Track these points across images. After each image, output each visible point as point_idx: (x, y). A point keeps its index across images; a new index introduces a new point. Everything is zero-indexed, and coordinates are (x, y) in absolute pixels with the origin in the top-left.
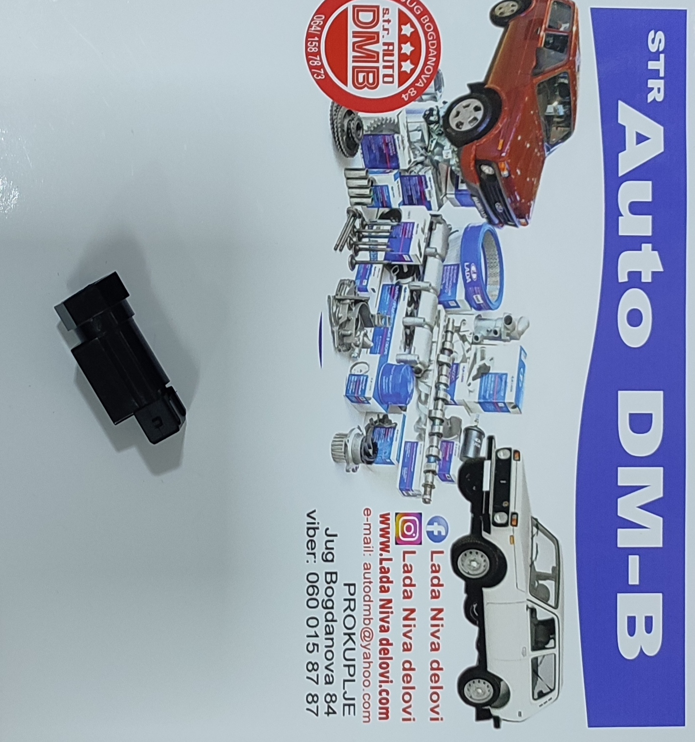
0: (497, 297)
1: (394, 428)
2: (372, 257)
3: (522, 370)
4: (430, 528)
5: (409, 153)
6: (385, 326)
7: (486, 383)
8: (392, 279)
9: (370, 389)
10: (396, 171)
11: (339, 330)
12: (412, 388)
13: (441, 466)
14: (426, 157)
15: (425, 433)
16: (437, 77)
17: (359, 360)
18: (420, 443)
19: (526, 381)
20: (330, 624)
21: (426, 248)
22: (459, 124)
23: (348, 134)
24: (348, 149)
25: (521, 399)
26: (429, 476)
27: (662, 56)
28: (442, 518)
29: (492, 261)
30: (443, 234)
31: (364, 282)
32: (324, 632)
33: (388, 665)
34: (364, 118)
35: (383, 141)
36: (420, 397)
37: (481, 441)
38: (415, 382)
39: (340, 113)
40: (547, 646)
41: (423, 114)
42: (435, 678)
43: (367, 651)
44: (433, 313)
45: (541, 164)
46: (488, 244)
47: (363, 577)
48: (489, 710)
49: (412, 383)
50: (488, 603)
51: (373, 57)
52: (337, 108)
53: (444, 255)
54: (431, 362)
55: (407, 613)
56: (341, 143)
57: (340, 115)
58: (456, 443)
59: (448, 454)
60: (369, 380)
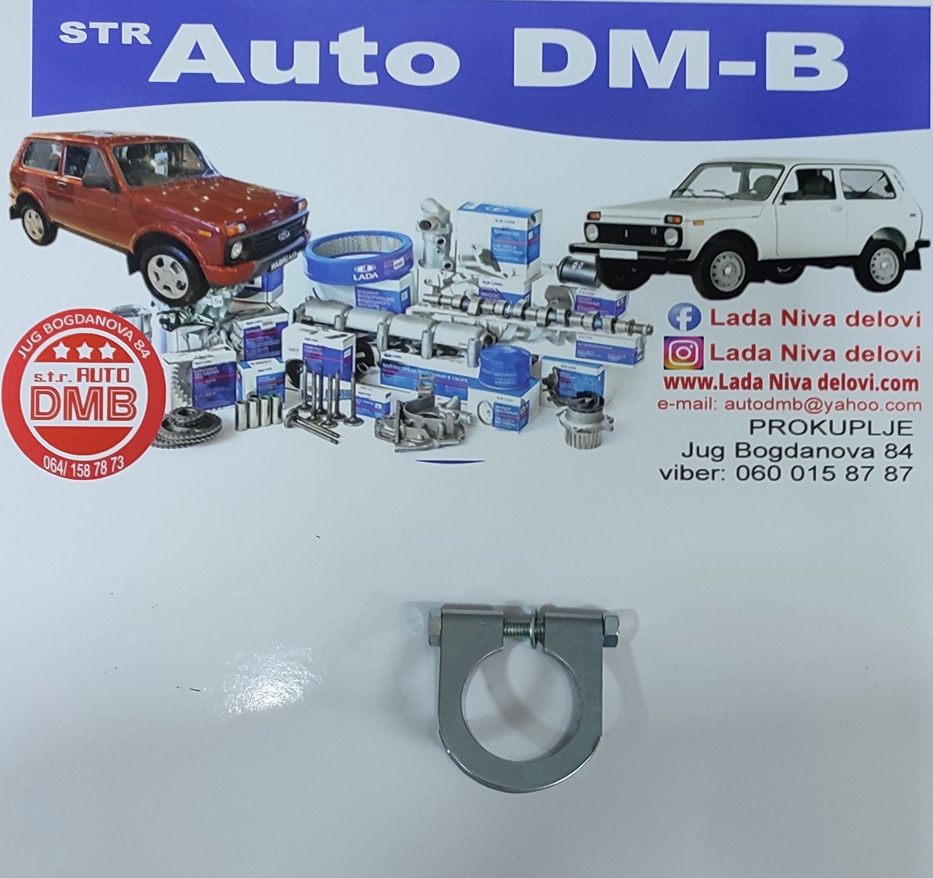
0: (396, 240)
1: (559, 370)
2: (347, 397)
3: (487, 209)
4: (683, 326)
5: (216, 349)
6: (433, 382)
7: (504, 254)
8: (374, 372)
9: (512, 400)
10: (239, 367)
11: (438, 438)
12: (510, 349)
13: (607, 312)
14: (221, 328)
15: (566, 332)
16: (120, 313)
17: (475, 413)
18: (578, 338)
20: (799, 452)
21: (335, 329)
22: (180, 286)
23: (192, 426)
24: (212, 426)
25: (523, 210)
26: (618, 329)
28: (670, 312)
29: (351, 246)
30: (317, 307)
31: (378, 406)
32: (810, 459)
33: (850, 380)
34: (172, 406)
35: (202, 382)
36: (520, 338)
37: (575, 261)
38: (502, 344)
39: (166, 436)
40: (831, 179)
41: (168, 332)
42: (868, 321)
43: (834, 406)
44: (416, 321)
45: (230, 182)
46: (330, 250)
47: (743, 410)
48: (908, 254)
49: (505, 348)
50: (777, 253)
51: (95, 394)
52: (160, 440)
53: (342, 307)
54: (478, 323)
55: (787, 356)
56: (204, 435)
57: (168, 436)
58: (578, 292)
59: (591, 303)
60: (499, 401)
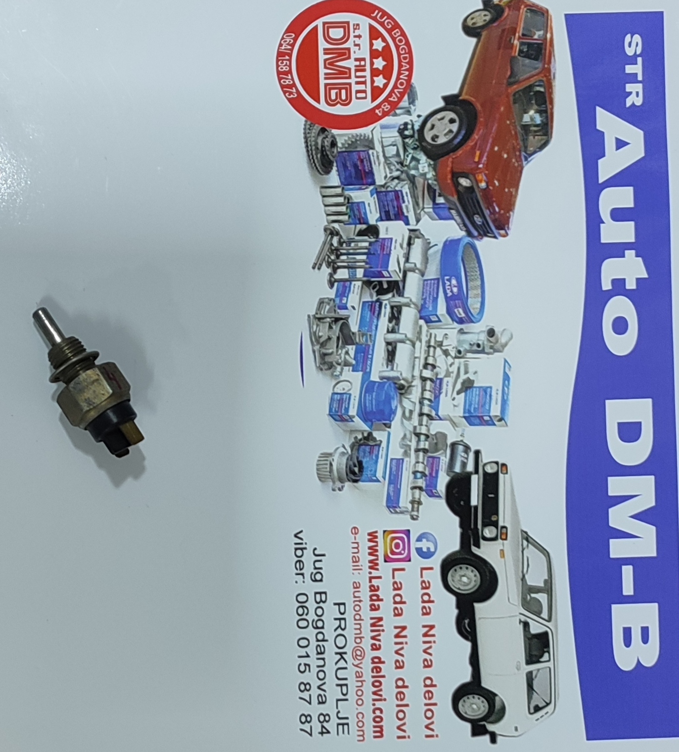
0: (478, 310)
1: (379, 445)
2: (351, 275)
3: (506, 382)
4: (419, 545)
5: (385, 168)
6: (366, 343)
7: (470, 397)
8: (371, 296)
9: (354, 408)
10: (372, 187)
11: (321, 349)
12: (396, 404)
13: (428, 482)
14: (402, 172)
15: (410, 450)
16: (411, 90)
17: (342, 378)
18: (406, 459)
19: (511, 394)
20: (321, 643)
21: (405, 263)
22: (435, 138)
23: (322, 151)
24: (323, 167)
25: (507, 411)
26: (415, 492)
27: (640, 60)
28: (430, 534)
29: (472, 274)
30: (422, 248)
31: (344, 300)
32: (316, 652)
33: (381, 683)
34: (338, 135)
35: (358, 158)
36: (404, 413)
37: (468, 455)
38: (398, 398)
39: (314, 131)
40: (542, 660)
41: (397, 129)
42: (429, 695)
43: (359, 670)
44: (414, 329)
45: (519, 174)
46: (468, 257)
47: (352, 596)
48: (484, 726)
49: (395, 401)
50: (480, 619)
51: (345, 73)
52: (311, 126)
53: (424, 269)
54: (415, 378)
55: (398, 630)
56: (316, 161)
57: (314, 133)
58: (442, 458)
59: (434, 469)
60: (352, 398)
